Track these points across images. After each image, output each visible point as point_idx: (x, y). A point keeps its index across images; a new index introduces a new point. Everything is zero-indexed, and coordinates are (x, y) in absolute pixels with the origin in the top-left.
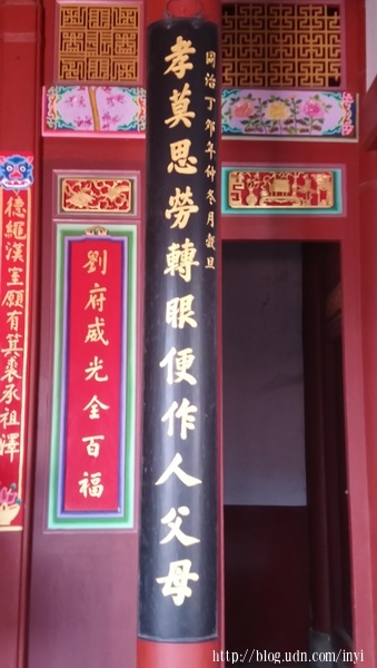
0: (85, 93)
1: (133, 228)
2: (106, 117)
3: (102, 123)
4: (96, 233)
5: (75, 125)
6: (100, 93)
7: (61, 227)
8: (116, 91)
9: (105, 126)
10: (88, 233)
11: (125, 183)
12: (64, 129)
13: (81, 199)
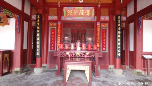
0: (104, 17)
1: (107, 28)
4: (104, 29)
6: (105, 17)
7: (101, 28)
8: (106, 17)
9: (105, 20)
11: (107, 24)
12: (102, 20)
13: (103, 26)
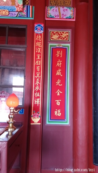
0: (57, 8)
1: (69, 45)
4: (59, 46)
5: (55, 17)
6: (61, 8)
7: (50, 44)
8: (65, 8)
9: (62, 17)
10: (57, 46)
11: (67, 33)
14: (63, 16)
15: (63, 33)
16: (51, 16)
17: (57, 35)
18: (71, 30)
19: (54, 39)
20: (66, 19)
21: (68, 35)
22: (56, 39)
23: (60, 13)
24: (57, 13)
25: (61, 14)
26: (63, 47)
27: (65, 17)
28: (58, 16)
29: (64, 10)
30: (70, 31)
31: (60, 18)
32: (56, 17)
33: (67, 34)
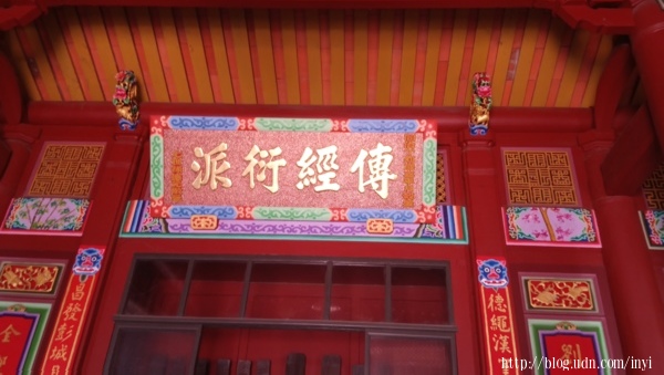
0: (538, 212)
2: (559, 230)
3: (557, 235)
4: (566, 328)
5: (534, 236)
6: (551, 213)
7: (532, 322)
8: (563, 211)
9: (559, 238)
10: (559, 328)
11: (584, 285)
12: (525, 240)
13: (546, 298)
14: (560, 235)
15: (571, 285)
16: (522, 234)
17: (552, 292)
18: (594, 275)
19: (544, 305)
20: (573, 242)
21: (587, 293)
22: (550, 305)
23: (547, 224)
24: (541, 227)
25: (555, 229)
26: (579, 332)
27: (567, 238)
28: (545, 234)
29: (560, 217)
30: (590, 279)
31: (552, 242)
32: (540, 238)
33: (583, 288)
